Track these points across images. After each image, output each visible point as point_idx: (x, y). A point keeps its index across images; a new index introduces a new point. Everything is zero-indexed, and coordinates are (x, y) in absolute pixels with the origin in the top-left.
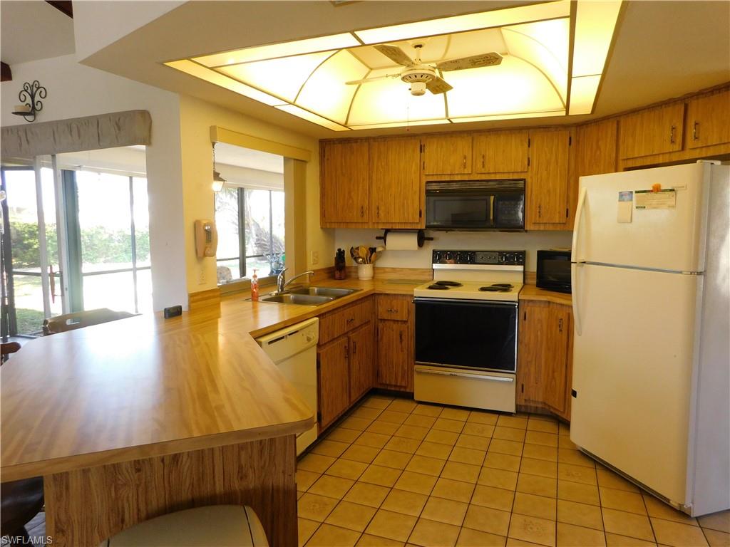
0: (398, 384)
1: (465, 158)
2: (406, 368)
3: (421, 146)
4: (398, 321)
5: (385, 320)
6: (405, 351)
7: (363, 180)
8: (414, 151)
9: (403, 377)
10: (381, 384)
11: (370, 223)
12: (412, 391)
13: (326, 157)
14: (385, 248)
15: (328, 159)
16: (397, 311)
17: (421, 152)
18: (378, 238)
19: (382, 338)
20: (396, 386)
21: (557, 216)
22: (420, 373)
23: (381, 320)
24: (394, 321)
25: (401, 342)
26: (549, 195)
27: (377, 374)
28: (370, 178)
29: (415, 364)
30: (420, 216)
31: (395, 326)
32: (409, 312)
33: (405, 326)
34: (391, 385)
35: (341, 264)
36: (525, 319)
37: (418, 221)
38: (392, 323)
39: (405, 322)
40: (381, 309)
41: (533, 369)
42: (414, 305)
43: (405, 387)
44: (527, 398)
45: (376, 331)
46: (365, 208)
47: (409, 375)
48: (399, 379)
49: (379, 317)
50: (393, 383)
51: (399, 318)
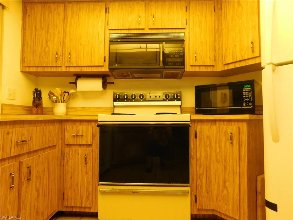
0: (83, 206)
1: (140, 17)
2: (90, 189)
3: (106, 9)
4: (83, 145)
5: (71, 145)
6: (90, 173)
7: (59, 32)
8: (100, 12)
9: (87, 198)
10: (66, 207)
11: (63, 67)
12: (96, 211)
13: (28, 14)
14: (76, 91)
15: (29, 16)
16: (82, 136)
17: (106, 12)
18: (71, 83)
19: (67, 162)
20: (80, 207)
21: (208, 60)
22: (104, 193)
23: (67, 145)
24: (80, 145)
25: (86, 164)
26: (202, 45)
27: (63, 197)
28: (65, 32)
29: (99, 185)
30: (105, 61)
31: (80, 150)
32: (93, 136)
33: (89, 149)
34: (76, 207)
35: (37, 102)
36: (196, 137)
37: (102, 65)
38: (78, 147)
39: (90, 145)
40: (67, 135)
41: (204, 181)
42: (98, 129)
43: (90, 208)
44: (200, 208)
45: (63, 155)
46: (59, 55)
47: (93, 196)
48: (84, 200)
49: (66, 143)
50: (79, 205)
51: (84, 142)
